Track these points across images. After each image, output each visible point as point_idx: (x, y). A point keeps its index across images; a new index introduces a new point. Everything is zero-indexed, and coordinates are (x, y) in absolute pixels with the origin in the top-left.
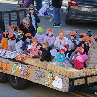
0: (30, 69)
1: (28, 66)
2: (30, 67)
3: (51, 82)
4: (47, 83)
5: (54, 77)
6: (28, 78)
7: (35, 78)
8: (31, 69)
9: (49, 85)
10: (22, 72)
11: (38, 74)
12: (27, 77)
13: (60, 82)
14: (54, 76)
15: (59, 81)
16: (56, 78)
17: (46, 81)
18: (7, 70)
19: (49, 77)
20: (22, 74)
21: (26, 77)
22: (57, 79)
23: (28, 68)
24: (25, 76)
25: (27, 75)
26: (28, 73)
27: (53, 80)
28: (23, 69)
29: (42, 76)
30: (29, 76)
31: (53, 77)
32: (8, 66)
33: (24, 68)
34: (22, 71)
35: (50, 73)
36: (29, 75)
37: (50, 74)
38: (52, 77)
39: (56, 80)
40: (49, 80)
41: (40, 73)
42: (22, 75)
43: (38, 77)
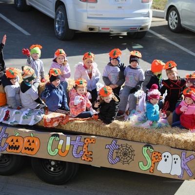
0: (92, 143)
1: (85, 139)
2: (90, 140)
3: (154, 163)
4: (146, 168)
5: (159, 155)
6: (90, 161)
7: (110, 159)
8: (94, 142)
9: (152, 171)
10: (74, 152)
11: (115, 151)
12: (88, 160)
13: (175, 163)
14: (159, 153)
15: (174, 161)
16: (165, 156)
17: (141, 164)
18: (32, 150)
19: (146, 155)
20: (74, 155)
21: (84, 160)
22: (168, 157)
23: (87, 141)
24: (83, 158)
25: (86, 155)
26: (88, 153)
27: (158, 160)
28: (75, 146)
29: (127, 154)
30: (92, 158)
31: (157, 153)
32: (33, 142)
33: (77, 143)
34: (74, 150)
35: (145, 146)
36: (91, 155)
37: (146, 148)
38: (155, 155)
39: (166, 160)
40: (149, 161)
41: (119, 149)
42: (76, 157)
43: (118, 157)
